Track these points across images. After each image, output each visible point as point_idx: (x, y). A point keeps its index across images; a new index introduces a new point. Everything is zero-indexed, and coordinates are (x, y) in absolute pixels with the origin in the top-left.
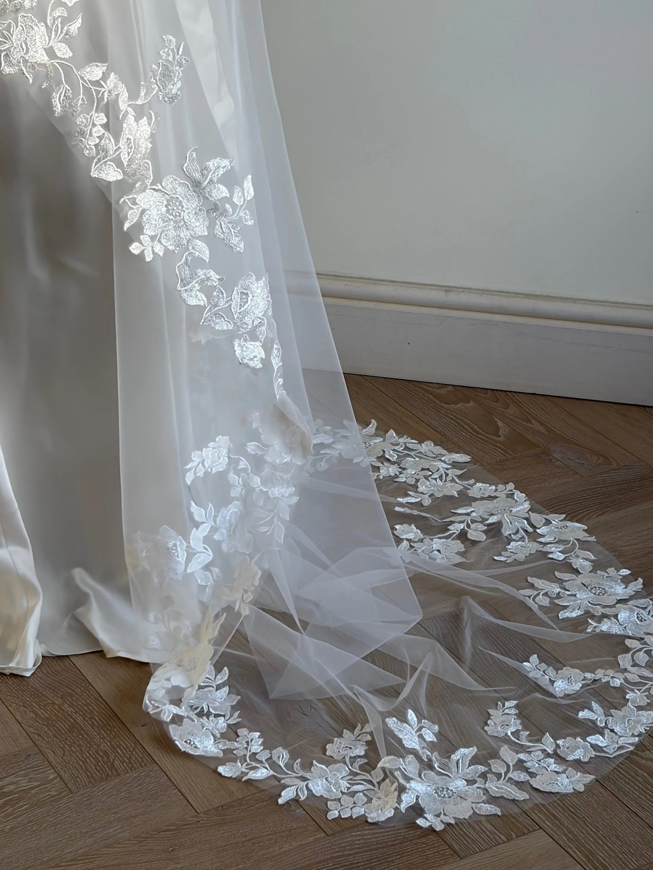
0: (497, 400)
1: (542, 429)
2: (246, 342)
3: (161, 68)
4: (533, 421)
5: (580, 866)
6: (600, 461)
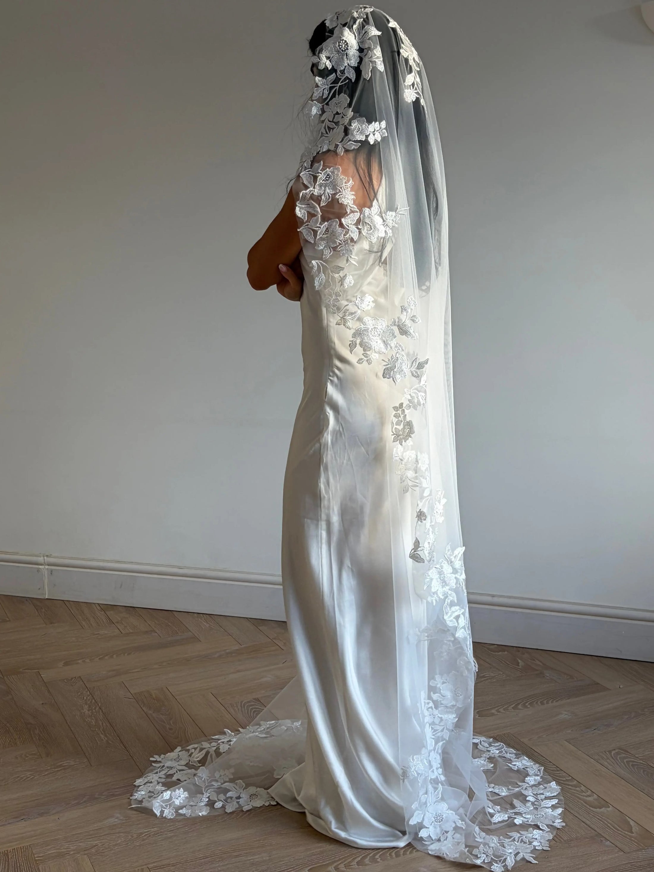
0: (519, 651)
1: (541, 664)
4: (536, 660)
6: (568, 678)
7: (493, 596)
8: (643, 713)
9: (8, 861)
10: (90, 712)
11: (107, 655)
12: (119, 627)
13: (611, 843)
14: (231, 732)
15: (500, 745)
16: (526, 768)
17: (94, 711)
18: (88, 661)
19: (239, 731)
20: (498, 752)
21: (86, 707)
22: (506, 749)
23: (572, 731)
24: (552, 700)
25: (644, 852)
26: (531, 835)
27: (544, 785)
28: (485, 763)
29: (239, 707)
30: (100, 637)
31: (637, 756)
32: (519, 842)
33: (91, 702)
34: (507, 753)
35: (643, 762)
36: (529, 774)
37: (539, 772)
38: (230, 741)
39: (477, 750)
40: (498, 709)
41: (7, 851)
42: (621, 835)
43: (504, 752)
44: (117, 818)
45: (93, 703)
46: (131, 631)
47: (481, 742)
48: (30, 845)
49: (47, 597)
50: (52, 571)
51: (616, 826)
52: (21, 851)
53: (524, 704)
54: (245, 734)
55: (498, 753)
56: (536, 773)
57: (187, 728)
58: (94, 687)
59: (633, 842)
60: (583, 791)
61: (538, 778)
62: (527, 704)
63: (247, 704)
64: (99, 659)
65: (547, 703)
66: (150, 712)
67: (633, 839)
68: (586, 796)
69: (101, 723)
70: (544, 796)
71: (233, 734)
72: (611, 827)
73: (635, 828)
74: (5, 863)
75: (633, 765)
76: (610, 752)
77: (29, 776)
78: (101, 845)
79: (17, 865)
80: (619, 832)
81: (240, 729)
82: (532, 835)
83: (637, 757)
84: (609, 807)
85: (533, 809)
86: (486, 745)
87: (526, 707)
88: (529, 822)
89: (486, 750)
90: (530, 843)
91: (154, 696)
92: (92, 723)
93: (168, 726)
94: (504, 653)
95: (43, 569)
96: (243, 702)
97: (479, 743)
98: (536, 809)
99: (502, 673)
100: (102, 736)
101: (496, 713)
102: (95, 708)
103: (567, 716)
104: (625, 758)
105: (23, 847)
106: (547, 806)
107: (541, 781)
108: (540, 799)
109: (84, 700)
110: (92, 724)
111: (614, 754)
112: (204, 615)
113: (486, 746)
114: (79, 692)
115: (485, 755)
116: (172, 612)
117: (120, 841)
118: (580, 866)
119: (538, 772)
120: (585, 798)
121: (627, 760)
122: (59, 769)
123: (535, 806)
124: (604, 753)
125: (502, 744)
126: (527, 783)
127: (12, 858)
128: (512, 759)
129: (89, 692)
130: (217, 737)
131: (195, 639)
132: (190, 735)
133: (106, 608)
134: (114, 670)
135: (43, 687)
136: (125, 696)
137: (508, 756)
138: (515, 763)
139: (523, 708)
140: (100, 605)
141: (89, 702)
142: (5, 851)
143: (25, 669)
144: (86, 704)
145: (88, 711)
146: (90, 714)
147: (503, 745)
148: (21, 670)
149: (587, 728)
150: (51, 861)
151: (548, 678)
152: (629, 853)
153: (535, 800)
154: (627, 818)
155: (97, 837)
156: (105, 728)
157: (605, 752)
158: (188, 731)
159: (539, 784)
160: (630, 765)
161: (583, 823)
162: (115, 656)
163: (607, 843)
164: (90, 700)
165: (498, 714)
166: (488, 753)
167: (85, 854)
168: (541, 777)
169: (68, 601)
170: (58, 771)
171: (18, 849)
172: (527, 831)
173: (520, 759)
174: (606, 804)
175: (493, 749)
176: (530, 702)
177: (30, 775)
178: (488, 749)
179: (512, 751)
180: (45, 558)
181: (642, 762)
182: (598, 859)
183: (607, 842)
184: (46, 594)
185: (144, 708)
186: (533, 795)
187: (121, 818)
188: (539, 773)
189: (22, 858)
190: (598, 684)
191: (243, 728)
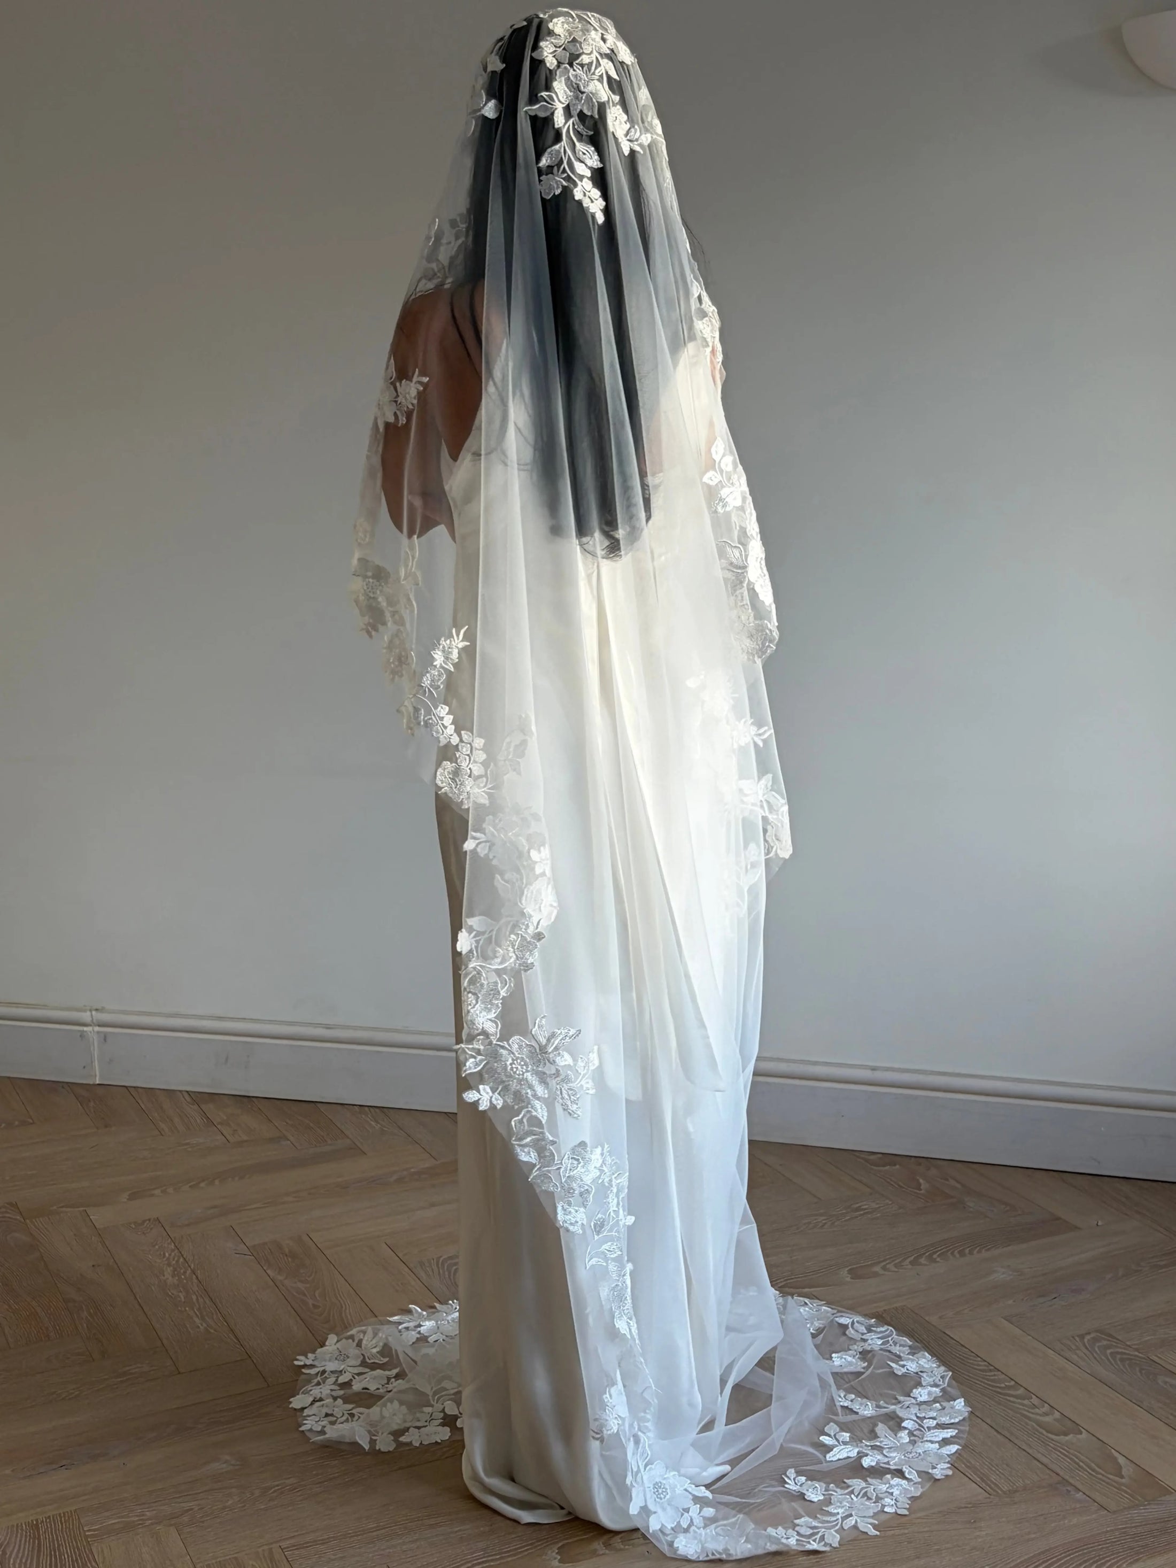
0: (920, 1165)
1: (958, 1186)
2: (570, 1206)
3: (519, 939)
4: (950, 1180)
5: (974, 1484)
6: (1006, 1209)
7: (874, 1069)
8: (1140, 1268)
9: (39, 1539)
10: (175, 1281)
11: (203, 1181)
12: (225, 1133)
13: (1085, 1496)
14: (422, 1310)
15: (888, 1329)
16: (921, 1372)
17: (183, 1277)
18: (171, 1190)
19: (434, 1307)
20: (880, 1343)
21: (170, 1270)
22: (896, 1337)
23: (1014, 1301)
24: (978, 1248)
25: (1143, 1511)
26: (884, 1487)
27: (942, 1403)
28: (854, 1360)
29: (435, 1267)
30: (190, 1149)
31: (1128, 1343)
32: (859, 1497)
33: (177, 1261)
34: (895, 1345)
35: (1140, 1355)
36: (923, 1382)
37: (941, 1380)
38: (420, 1326)
39: (844, 1338)
40: (885, 1266)
41: (37, 1520)
42: (1104, 1481)
43: (891, 1342)
44: (226, 1462)
45: (180, 1263)
46: (245, 1138)
47: (853, 1323)
48: (75, 1511)
49: (98, 1082)
50: (105, 1038)
51: (1093, 1465)
52: (61, 1521)
53: (931, 1255)
54: (446, 1313)
55: (881, 1345)
56: (937, 1381)
57: (345, 1305)
58: (182, 1237)
59: (1123, 1493)
60: (1035, 1406)
61: (936, 1390)
62: (935, 1256)
63: (449, 1262)
64: (190, 1187)
65: (971, 1253)
66: (280, 1278)
67: (1125, 1488)
68: (1040, 1415)
69: (194, 1297)
70: (935, 1422)
71: (425, 1313)
72: (1084, 1466)
73: (1128, 1470)
74: (34, 1542)
75: (1122, 1360)
76: (1082, 1337)
77: (73, 1391)
78: (199, 1509)
79: (54, 1545)
80: (1100, 1476)
81: (437, 1305)
82: (887, 1485)
83: (1129, 1346)
84: (1081, 1433)
85: (909, 1442)
86: (863, 1329)
87: (935, 1261)
88: (889, 1465)
89: (859, 1339)
90: (878, 1499)
91: (287, 1250)
92: (180, 1297)
93: (311, 1302)
94: (894, 1167)
95: (91, 1032)
96: (442, 1259)
97: (850, 1326)
98: (913, 1443)
99: (890, 1203)
100: (197, 1321)
101: (882, 1272)
102: (185, 1272)
103: (1004, 1276)
104: (1108, 1347)
105: (64, 1513)
106: (933, 1439)
107: (940, 1397)
108: (925, 1427)
109: (165, 1259)
110: (179, 1299)
111: (1088, 1340)
112: (371, 1109)
113: (860, 1331)
114: (156, 1244)
115: (856, 1347)
116: (317, 1104)
117: (230, 1502)
118: (1033, 1536)
119: (939, 1380)
120: (1038, 1417)
121: (1112, 1350)
122: (125, 1378)
123: (911, 1438)
124: (1072, 1339)
125: (891, 1328)
126: (914, 1398)
127: (45, 1532)
128: (902, 1355)
129: (173, 1244)
130: (396, 1318)
131: (355, 1151)
132: (349, 1317)
133: (200, 1098)
134: (215, 1207)
135: (93, 1237)
136: (236, 1250)
137: (896, 1350)
138: (904, 1363)
139: (928, 1263)
140: (190, 1093)
141: (174, 1262)
142: (32, 1521)
143: (62, 1207)
144: (169, 1265)
145: (173, 1277)
146: (176, 1282)
147: (891, 1330)
148: (55, 1207)
149: (1040, 1296)
150: (113, 1538)
151: (971, 1209)
152: (1115, 1512)
153: (918, 1427)
154: (1113, 1451)
155: (190, 1495)
156: (202, 1306)
157: (1073, 1337)
158: (346, 1309)
159: (935, 1401)
160: (1118, 1360)
161: (1036, 1462)
162: (217, 1182)
163: (1077, 1495)
164: (176, 1259)
165: (886, 1273)
166: (862, 1344)
167: (171, 1525)
168: (943, 1390)
169: (134, 1087)
170: (122, 1382)
171: (55, 1517)
172: (881, 1480)
173: (916, 1355)
174: (1076, 1428)
175: (873, 1337)
176: (939, 1252)
177: (74, 1389)
178: (864, 1337)
179: (905, 1341)
180: (94, 1013)
181: (1137, 1353)
182: (1062, 1522)
183: (1078, 1493)
184: (96, 1076)
185: (269, 1272)
186: (915, 1419)
187: (233, 1462)
188: (941, 1383)
189: (63, 1534)
190: (1059, 1219)
191: (441, 1303)
